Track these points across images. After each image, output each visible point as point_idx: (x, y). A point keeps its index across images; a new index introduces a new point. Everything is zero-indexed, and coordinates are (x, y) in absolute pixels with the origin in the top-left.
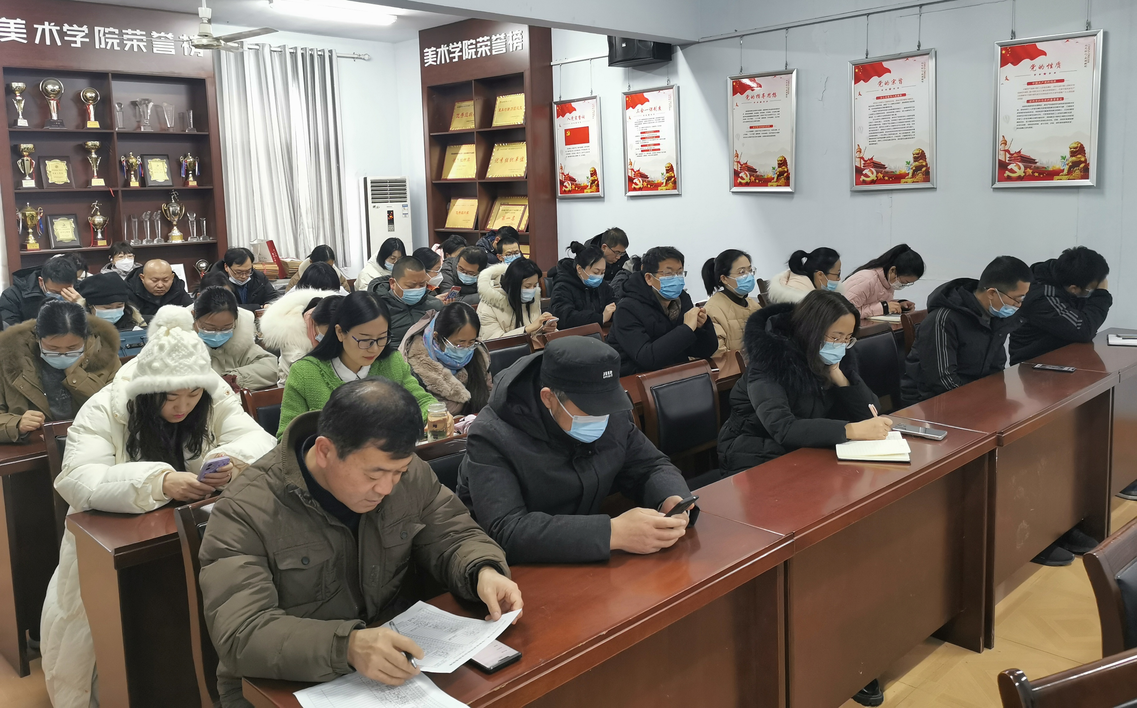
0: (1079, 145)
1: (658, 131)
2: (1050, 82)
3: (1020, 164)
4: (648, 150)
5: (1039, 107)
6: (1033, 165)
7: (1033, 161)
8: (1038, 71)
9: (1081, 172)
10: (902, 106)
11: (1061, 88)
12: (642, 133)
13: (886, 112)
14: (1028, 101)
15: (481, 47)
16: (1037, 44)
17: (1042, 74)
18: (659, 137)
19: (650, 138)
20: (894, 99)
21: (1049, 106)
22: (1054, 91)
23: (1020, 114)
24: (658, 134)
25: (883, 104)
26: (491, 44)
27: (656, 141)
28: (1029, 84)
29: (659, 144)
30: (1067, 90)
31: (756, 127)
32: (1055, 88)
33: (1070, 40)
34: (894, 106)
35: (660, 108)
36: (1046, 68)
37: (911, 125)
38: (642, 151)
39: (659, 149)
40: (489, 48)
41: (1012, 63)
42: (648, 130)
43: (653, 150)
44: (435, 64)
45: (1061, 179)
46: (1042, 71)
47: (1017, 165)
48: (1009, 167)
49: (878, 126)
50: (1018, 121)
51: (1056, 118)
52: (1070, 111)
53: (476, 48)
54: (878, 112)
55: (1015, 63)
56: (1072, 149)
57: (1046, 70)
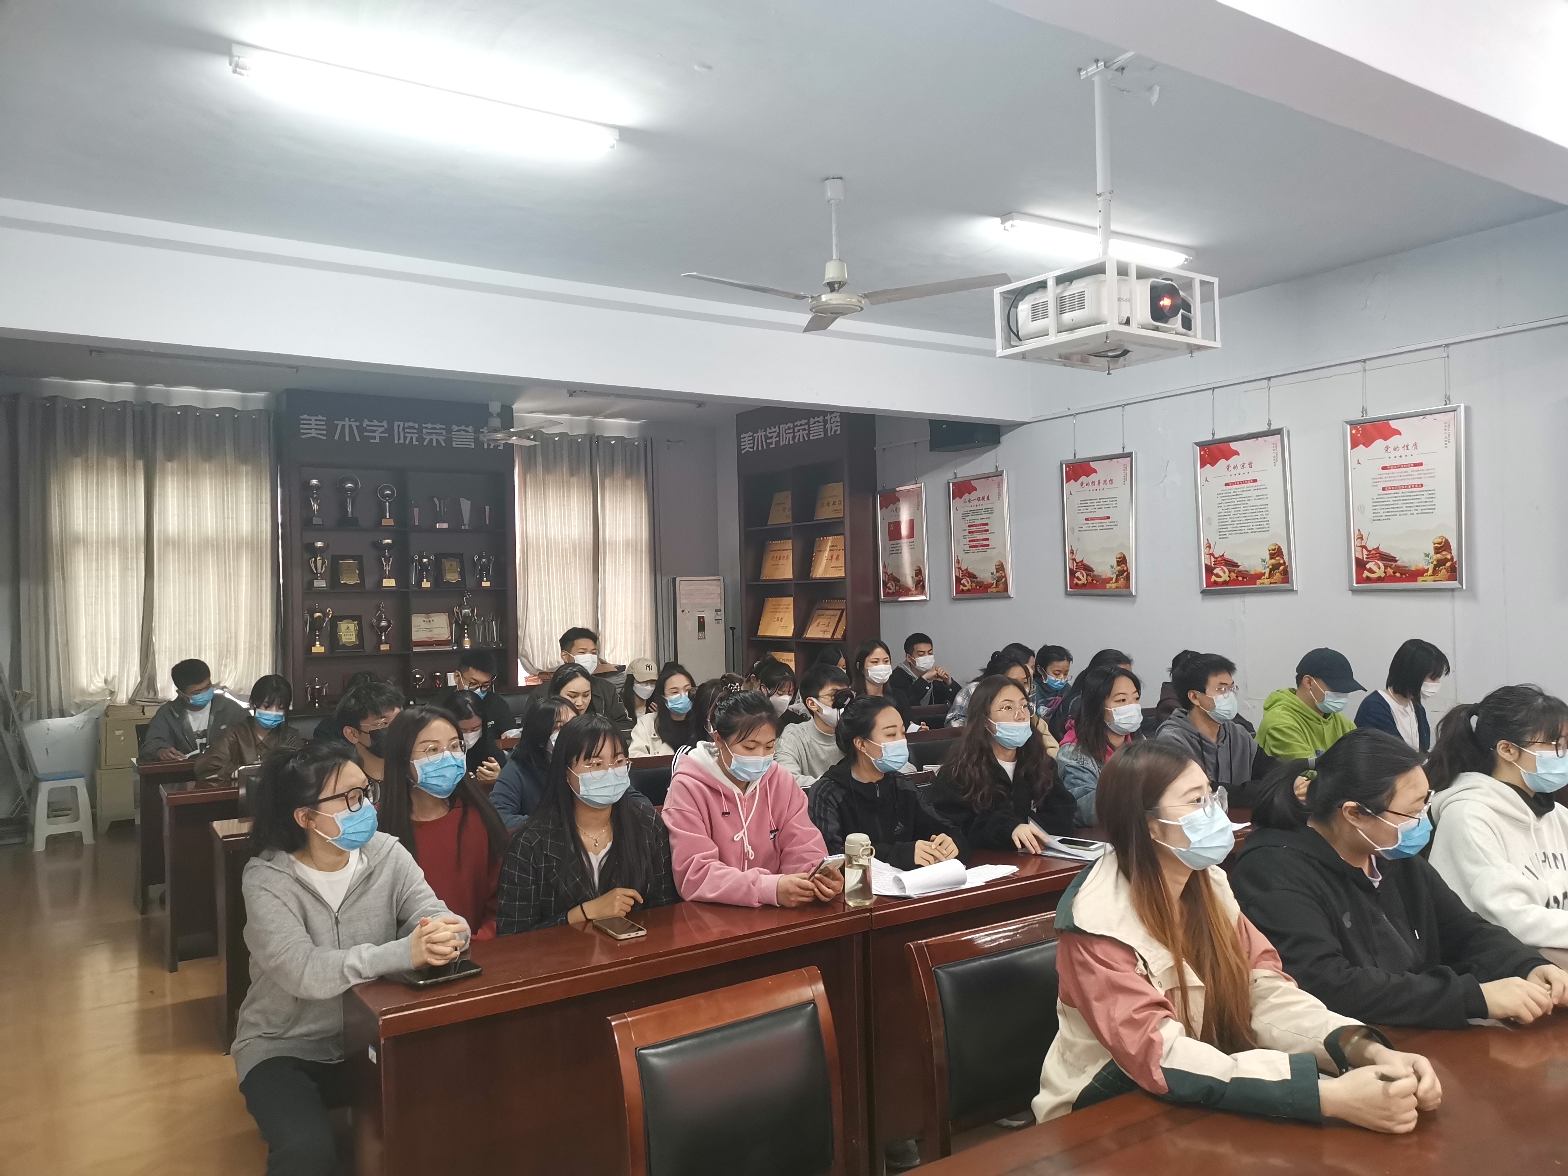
0: (1444, 540)
1: (987, 524)
2: (1407, 466)
3: (1379, 562)
4: (976, 546)
5: (1396, 495)
6: (1394, 564)
7: (1394, 560)
8: (1393, 454)
9: (1448, 572)
10: (1253, 493)
11: (1420, 472)
12: (969, 526)
13: (1236, 500)
14: (1384, 489)
15: (799, 431)
16: (1390, 422)
17: (1398, 457)
18: (987, 530)
19: (977, 532)
20: (1245, 485)
21: (1407, 494)
22: (1412, 476)
23: (1375, 503)
24: (986, 527)
25: (1232, 491)
26: (809, 428)
27: (984, 536)
28: (1384, 468)
29: (988, 539)
30: (1426, 476)
31: (1092, 519)
32: (1413, 473)
33: (1426, 416)
34: (1245, 494)
35: (988, 497)
36: (1401, 450)
37: (1265, 516)
38: (970, 547)
39: (988, 545)
40: (807, 432)
41: (1364, 444)
42: (977, 522)
43: (982, 546)
44: (752, 450)
45: (1426, 581)
46: (1397, 453)
47: (1376, 563)
48: (1368, 566)
49: (1228, 517)
50: (1374, 511)
51: (1416, 508)
52: (1431, 500)
53: (794, 432)
54: (1227, 501)
55: (1367, 444)
56: (1436, 545)
57: (1401, 452)
